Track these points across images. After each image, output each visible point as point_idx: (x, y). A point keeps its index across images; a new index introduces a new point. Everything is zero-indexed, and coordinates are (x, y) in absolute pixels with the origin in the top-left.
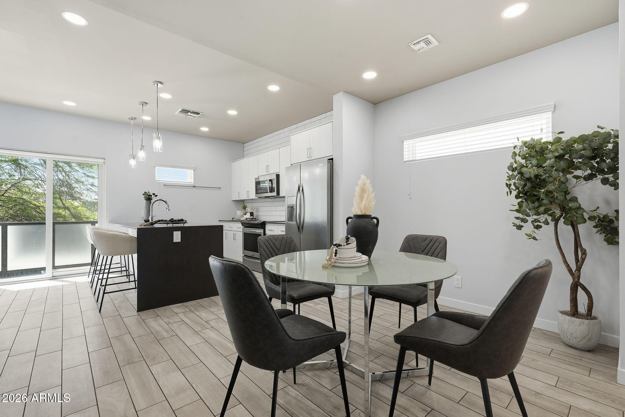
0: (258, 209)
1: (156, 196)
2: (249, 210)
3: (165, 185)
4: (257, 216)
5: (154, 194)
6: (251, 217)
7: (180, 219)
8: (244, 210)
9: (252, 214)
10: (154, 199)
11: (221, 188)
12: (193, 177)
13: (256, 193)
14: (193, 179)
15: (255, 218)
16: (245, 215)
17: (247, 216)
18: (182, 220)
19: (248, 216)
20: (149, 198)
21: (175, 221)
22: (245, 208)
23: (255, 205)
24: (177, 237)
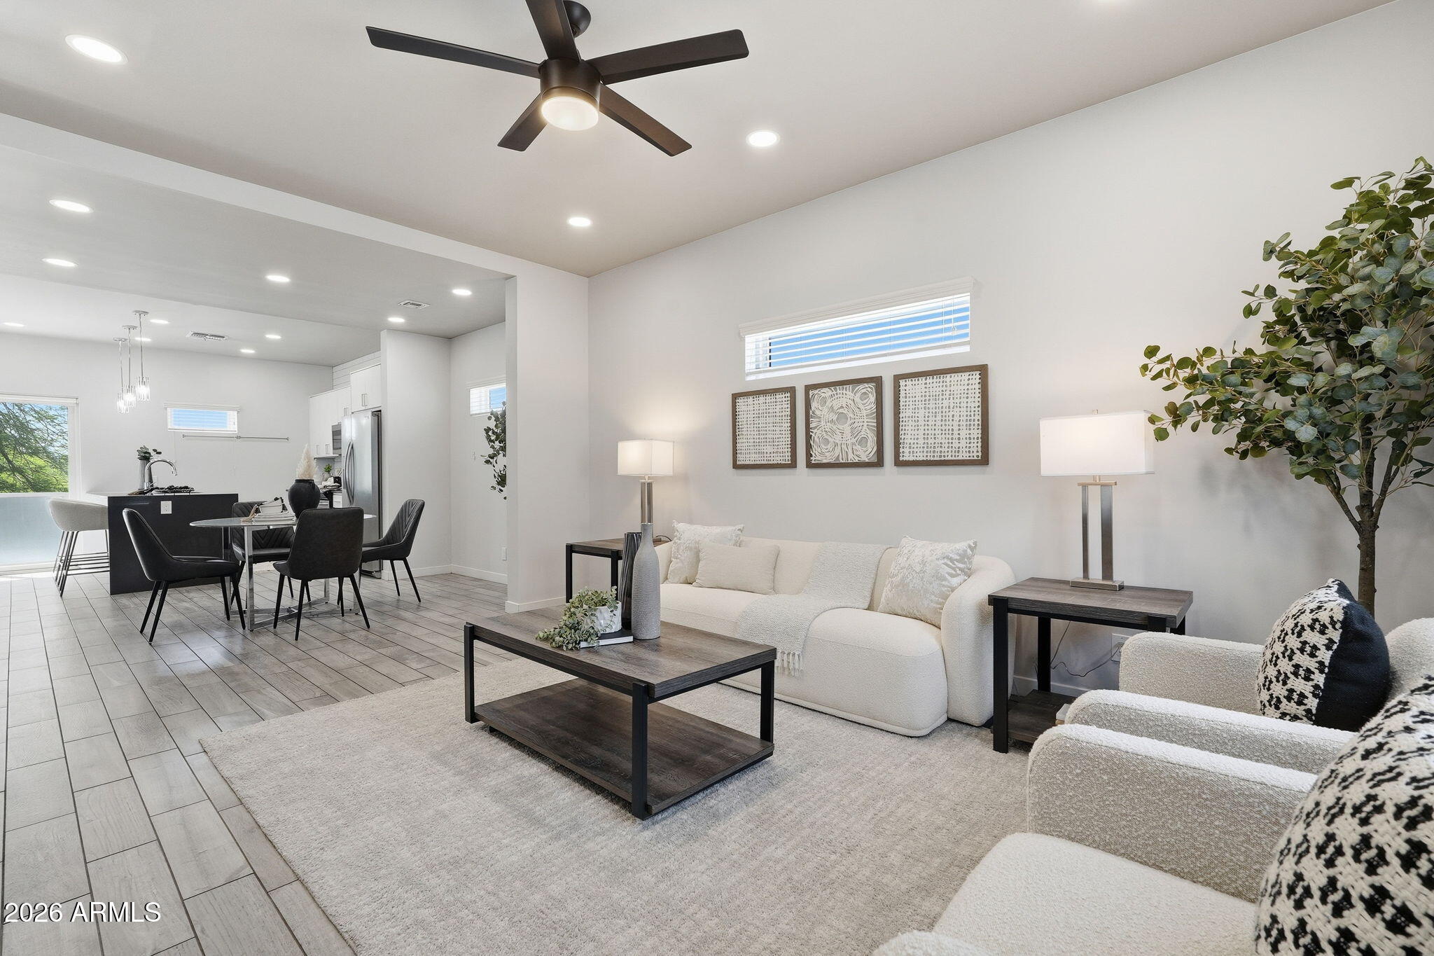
1: (160, 453)
3: (184, 436)
5: (155, 450)
7: (183, 486)
8: (326, 473)
10: (155, 457)
11: (289, 438)
12: (236, 423)
14: (236, 426)
18: (187, 487)
20: (145, 457)
21: (176, 488)
22: (329, 470)
24: (166, 508)
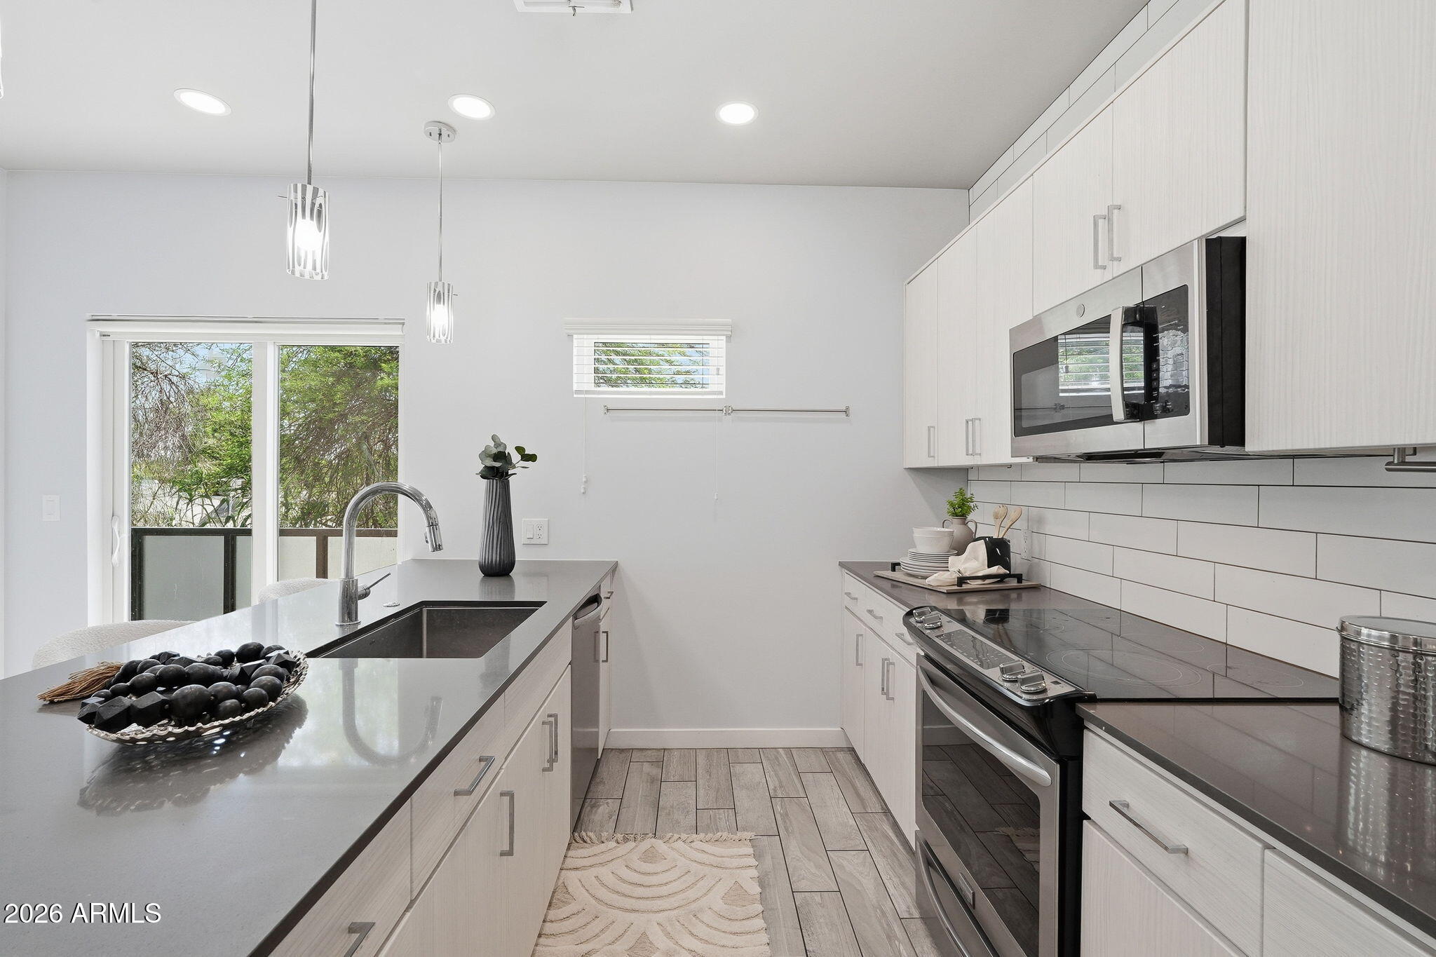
0: (1040, 521)
1: (533, 458)
2: (985, 523)
3: (607, 410)
4: (1034, 562)
5: (521, 451)
6: (996, 570)
8: (956, 521)
9: (998, 551)
11: (851, 411)
12: (723, 371)
13: (1019, 430)
14: (725, 379)
15: (1019, 578)
16: (960, 549)
17: (967, 560)
19: (974, 562)
20: (496, 470)
22: (961, 510)
23: (1027, 496)
